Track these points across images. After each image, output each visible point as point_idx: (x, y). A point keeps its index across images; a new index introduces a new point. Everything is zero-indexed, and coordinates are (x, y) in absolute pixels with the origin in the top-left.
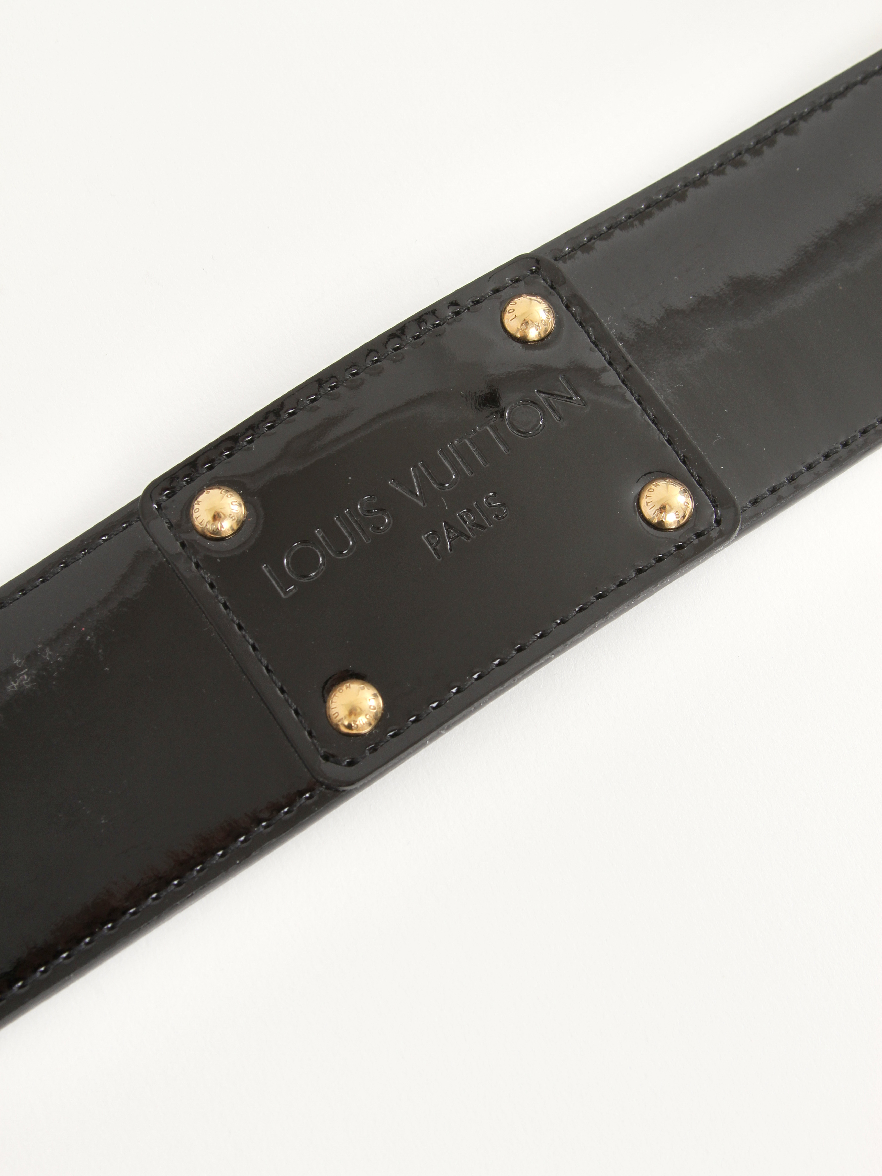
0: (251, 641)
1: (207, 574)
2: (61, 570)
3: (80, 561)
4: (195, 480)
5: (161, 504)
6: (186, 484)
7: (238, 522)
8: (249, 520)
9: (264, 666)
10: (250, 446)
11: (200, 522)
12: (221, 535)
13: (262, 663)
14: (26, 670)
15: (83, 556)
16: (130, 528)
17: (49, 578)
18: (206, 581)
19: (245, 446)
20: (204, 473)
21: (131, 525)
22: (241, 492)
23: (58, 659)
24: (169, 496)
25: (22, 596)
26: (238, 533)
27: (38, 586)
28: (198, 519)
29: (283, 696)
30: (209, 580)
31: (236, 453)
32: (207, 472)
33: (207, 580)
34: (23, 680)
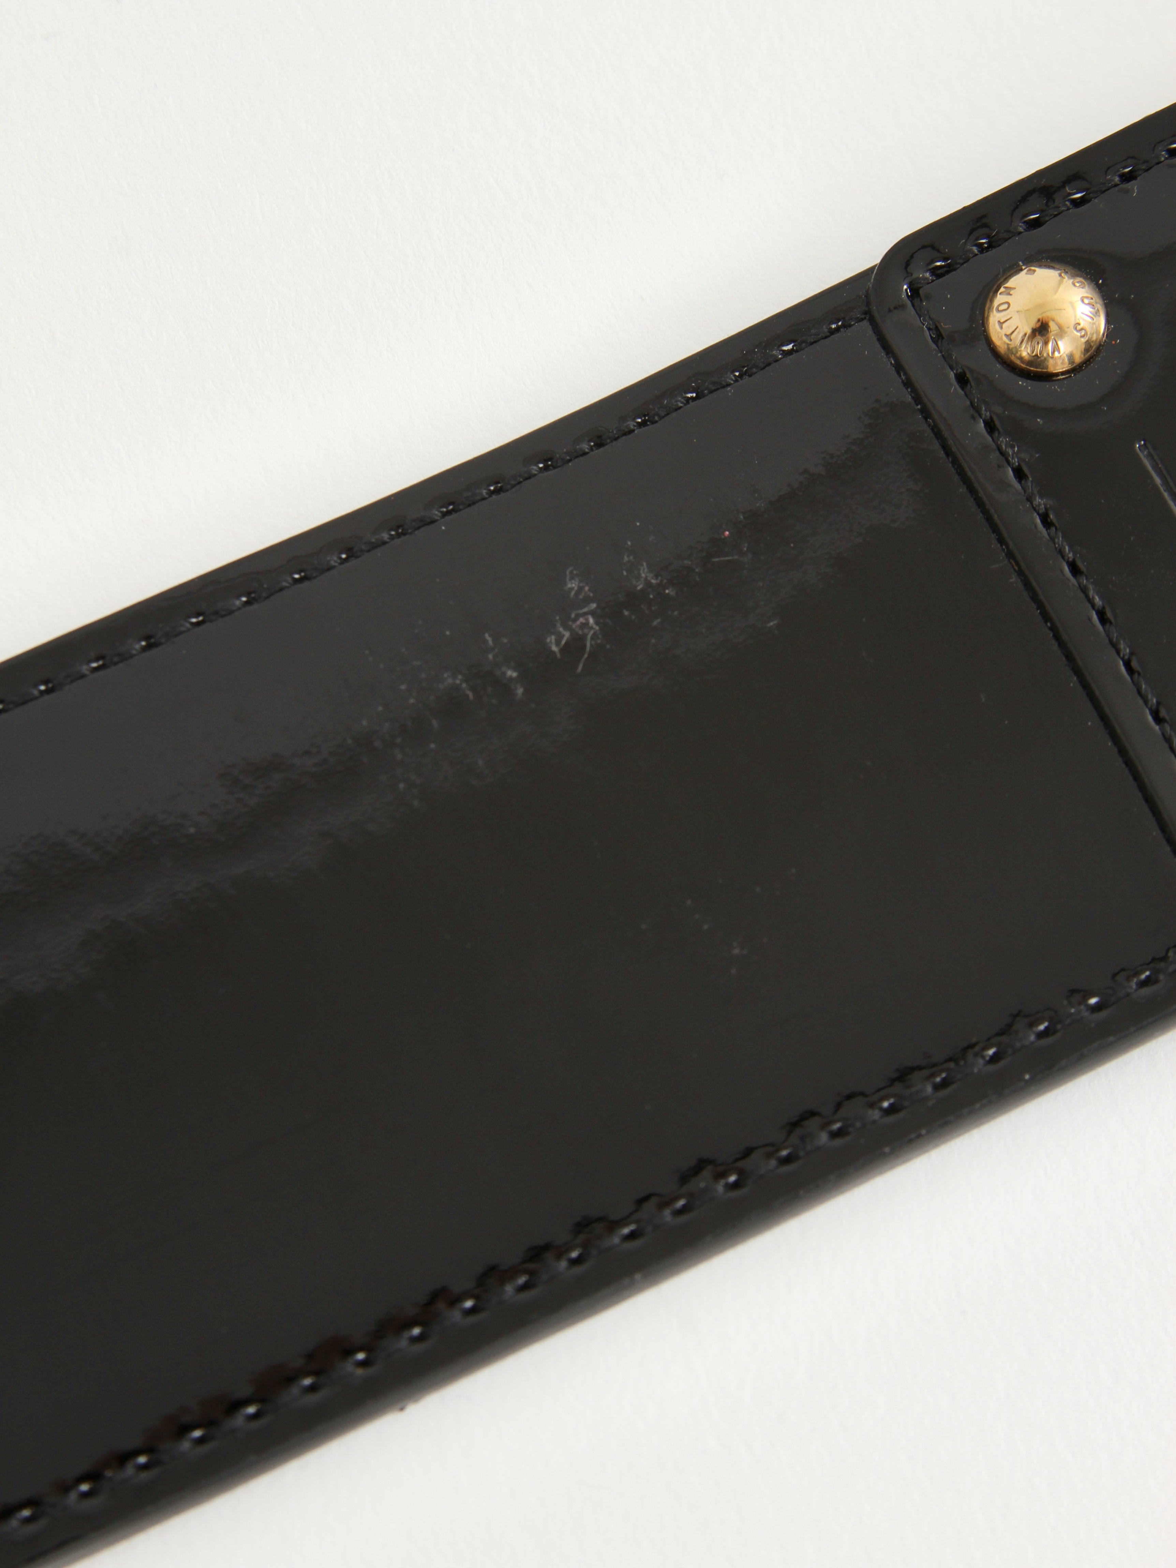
0: (1097, 600)
1: (1013, 447)
2: (685, 405)
3: (729, 389)
4: (1000, 245)
5: (920, 288)
6: (979, 251)
7: (1088, 346)
8: (1114, 342)
9: (1123, 659)
10: (1129, 185)
11: (1009, 332)
12: (1047, 369)
13: (1118, 652)
14: (594, 606)
15: (736, 381)
16: (843, 333)
17: (656, 418)
18: (1008, 462)
19: (1116, 185)
20: (1020, 233)
21: (846, 326)
22: (1101, 281)
23: (667, 591)
24: (939, 272)
25: (594, 448)
26: (1086, 367)
27: (631, 431)
28: (1004, 325)
29: (1160, 729)
30: (1016, 460)
31: (1095, 198)
32: (1026, 230)
33: (1010, 459)
34: (585, 625)
